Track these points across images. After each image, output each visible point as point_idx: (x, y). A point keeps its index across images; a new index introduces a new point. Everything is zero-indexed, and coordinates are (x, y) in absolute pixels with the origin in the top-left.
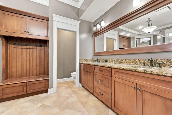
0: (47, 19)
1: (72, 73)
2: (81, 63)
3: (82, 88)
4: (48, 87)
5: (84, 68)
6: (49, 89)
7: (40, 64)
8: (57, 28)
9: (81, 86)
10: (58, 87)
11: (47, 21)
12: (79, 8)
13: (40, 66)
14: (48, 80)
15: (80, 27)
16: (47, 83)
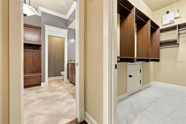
0: (40, 28)
1: (61, 72)
2: (68, 63)
3: (70, 83)
4: (41, 82)
5: (71, 67)
6: (41, 83)
7: (33, 64)
8: (48, 36)
9: (69, 81)
10: (49, 83)
11: (40, 30)
12: (67, 19)
13: (34, 65)
14: (41, 76)
15: (68, 34)
16: (40, 78)
